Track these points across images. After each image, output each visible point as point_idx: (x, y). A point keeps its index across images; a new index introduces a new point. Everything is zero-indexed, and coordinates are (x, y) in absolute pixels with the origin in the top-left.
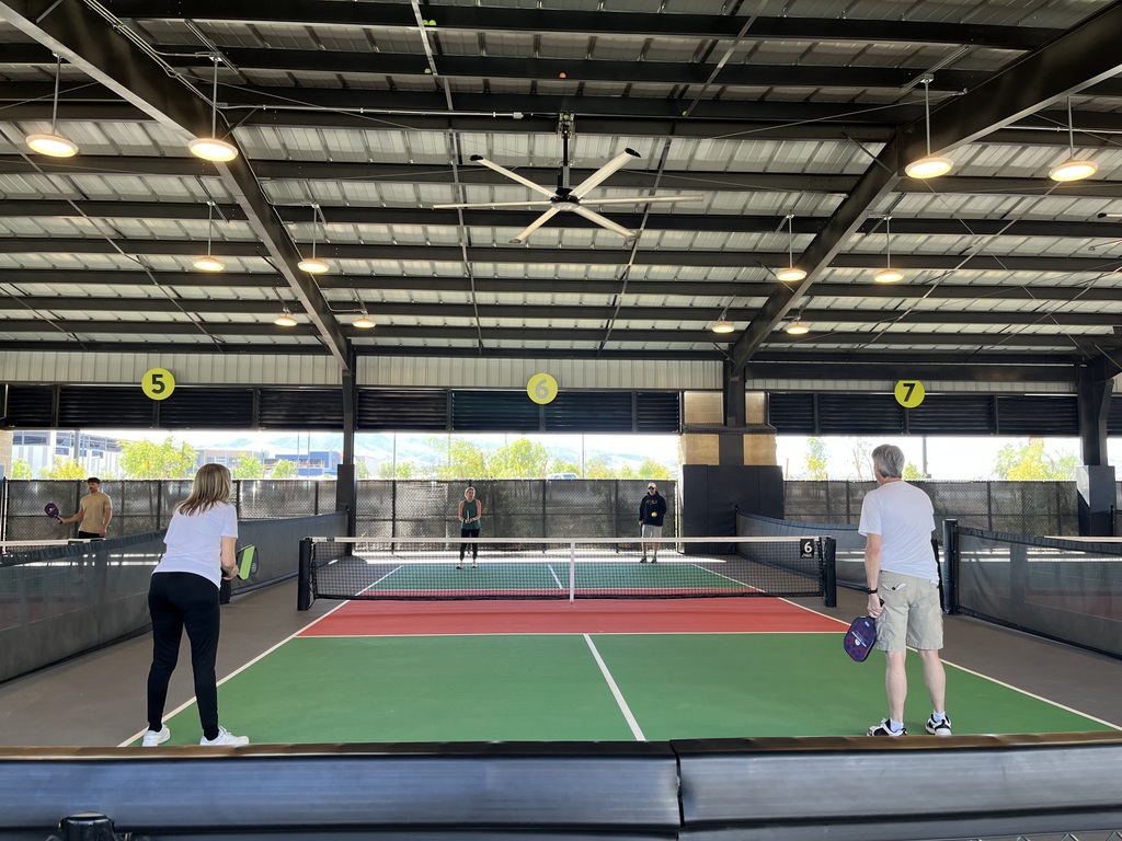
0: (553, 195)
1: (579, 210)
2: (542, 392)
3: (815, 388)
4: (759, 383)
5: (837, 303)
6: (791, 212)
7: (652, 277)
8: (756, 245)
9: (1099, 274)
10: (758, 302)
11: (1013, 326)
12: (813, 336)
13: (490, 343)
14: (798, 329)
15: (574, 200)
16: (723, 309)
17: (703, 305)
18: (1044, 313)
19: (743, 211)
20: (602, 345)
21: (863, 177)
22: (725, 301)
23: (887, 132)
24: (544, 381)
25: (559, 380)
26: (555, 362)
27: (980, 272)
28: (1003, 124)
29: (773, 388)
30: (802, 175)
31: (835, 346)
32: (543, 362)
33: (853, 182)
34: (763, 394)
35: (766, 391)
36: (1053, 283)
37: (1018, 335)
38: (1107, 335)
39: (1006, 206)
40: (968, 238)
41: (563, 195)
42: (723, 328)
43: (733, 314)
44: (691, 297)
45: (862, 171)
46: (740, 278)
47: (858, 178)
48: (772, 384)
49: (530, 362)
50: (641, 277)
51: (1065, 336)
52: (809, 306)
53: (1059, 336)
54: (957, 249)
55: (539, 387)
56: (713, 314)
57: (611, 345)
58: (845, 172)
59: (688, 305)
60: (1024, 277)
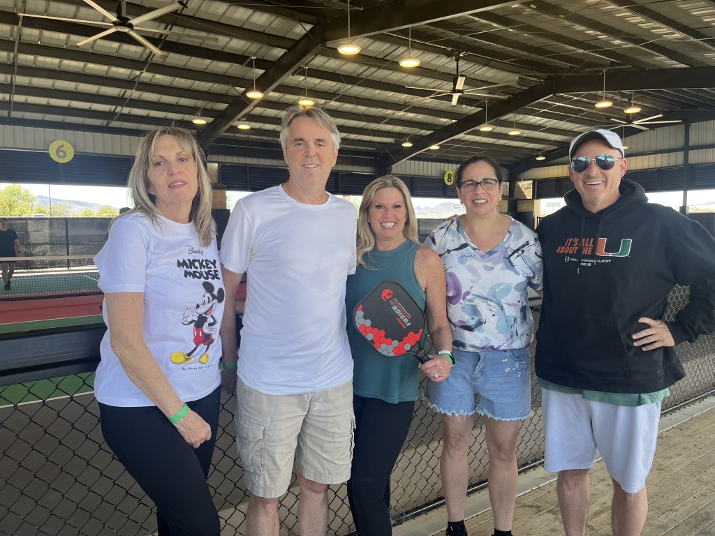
0: (115, 19)
1: (132, 33)
2: (61, 154)
3: (248, 163)
4: (214, 157)
5: (266, 112)
6: (254, 55)
7: (154, 81)
8: (227, 71)
9: (394, 111)
10: (222, 106)
11: (351, 135)
12: (253, 131)
13: (17, 114)
14: (244, 126)
15: (131, 26)
16: (199, 108)
17: (184, 104)
18: (367, 129)
19: (223, 49)
20: (108, 123)
21: (298, 42)
22: (200, 103)
23: (315, 19)
24: (63, 146)
25: (75, 146)
26: (70, 133)
27: (342, 104)
28: (385, 31)
29: (223, 161)
30: (263, 33)
31: (260, 137)
32: (60, 132)
33: (291, 44)
34: (216, 165)
35: (218, 163)
36: (373, 114)
37: (353, 140)
38: (391, 144)
39: (361, 70)
40: (340, 85)
41: (123, 21)
42: (200, 121)
43: (205, 113)
44: (179, 98)
45: (298, 38)
46: (213, 90)
47: (294, 42)
48: (222, 159)
49: (50, 131)
50: (147, 80)
51: (374, 142)
52: (252, 113)
53: (370, 142)
54: (334, 89)
55: (58, 151)
56: (193, 111)
57: (115, 124)
58: (287, 36)
59: (175, 103)
60: (362, 109)
